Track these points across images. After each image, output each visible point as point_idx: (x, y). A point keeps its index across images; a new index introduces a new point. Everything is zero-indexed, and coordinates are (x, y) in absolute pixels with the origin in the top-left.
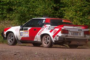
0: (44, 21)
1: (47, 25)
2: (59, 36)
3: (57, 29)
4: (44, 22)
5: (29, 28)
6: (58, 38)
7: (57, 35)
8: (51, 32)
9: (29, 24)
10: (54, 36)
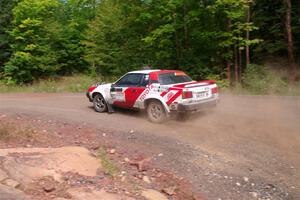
0: (147, 77)
2: (179, 103)
4: (147, 79)
6: (176, 106)
7: (175, 101)
8: (163, 95)
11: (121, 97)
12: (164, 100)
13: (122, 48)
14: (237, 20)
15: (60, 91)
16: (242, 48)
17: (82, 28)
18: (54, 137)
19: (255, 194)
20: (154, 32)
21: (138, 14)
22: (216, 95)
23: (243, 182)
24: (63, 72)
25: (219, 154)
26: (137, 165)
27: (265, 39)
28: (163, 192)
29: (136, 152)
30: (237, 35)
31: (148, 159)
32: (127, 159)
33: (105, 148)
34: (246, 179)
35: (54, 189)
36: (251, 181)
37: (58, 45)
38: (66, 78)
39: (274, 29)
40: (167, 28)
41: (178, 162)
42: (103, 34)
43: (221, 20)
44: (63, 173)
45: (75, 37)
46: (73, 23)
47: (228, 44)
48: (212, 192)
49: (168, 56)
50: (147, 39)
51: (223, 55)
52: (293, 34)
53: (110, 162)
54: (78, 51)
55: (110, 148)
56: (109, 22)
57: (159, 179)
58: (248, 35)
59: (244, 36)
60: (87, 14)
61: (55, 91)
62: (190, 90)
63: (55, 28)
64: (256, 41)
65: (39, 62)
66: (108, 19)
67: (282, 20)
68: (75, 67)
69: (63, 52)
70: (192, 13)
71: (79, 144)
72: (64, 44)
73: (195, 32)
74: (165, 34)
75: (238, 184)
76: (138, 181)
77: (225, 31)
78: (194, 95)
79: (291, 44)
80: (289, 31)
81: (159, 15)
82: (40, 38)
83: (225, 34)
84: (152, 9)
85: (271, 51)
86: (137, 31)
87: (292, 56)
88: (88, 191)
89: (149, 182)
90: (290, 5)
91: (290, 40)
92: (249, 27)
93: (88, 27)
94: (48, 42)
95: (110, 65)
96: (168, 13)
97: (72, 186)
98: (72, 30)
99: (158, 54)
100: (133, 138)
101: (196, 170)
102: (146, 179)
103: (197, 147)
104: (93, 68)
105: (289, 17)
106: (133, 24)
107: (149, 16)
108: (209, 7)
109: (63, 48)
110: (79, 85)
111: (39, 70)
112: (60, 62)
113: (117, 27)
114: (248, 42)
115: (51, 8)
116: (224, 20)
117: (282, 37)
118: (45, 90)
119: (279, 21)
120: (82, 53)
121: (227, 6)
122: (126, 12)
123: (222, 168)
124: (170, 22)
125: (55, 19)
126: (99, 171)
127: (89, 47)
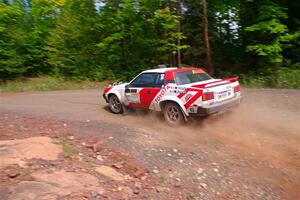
0: (163, 76)
1: (170, 85)
2: (199, 105)
3: (194, 93)
4: (162, 78)
5: (139, 89)
6: (196, 109)
7: (195, 103)
8: (180, 97)
13: (80, 52)
14: (171, 30)
15: (27, 91)
16: (175, 52)
17: (44, 35)
18: (20, 131)
19: (181, 161)
20: (106, 39)
23: (173, 153)
24: (29, 74)
25: (157, 133)
26: (92, 148)
28: (113, 166)
29: (91, 137)
30: (171, 42)
31: (101, 142)
32: (84, 144)
34: (175, 151)
35: (18, 175)
36: (179, 151)
37: (23, 50)
40: (116, 36)
41: (125, 142)
42: (63, 41)
43: (159, 31)
44: (27, 160)
45: (39, 44)
46: (37, 31)
47: (164, 49)
48: (150, 162)
49: (118, 59)
50: (101, 45)
52: (210, 43)
53: (70, 147)
54: (42, 55)
55: (70, 135)
56: (67, 31)
57: (110, 157)
58: (179, 42)
59: (176, 43)
60: (49, 23)
61: (22, 91)
63: (19, 35)
64: (185, 47)
65: (5, 65)
66: (67, 27)
67: (202, 32)
68: (41, 70)
69: (28, 56)
70: (136, 24)
71: (43, 135)
72: (29, 50)
73: (139, 39)
75: (170, 155)
76: (93, 160)
77: (162, 39)
78: (216, 96)
79: (209, 50)
80: (207, 40)
81: (110, 25)
82: (5, 44)
83: (162, 41)
84: (104, 20)
85: (196, 54)
86: (92, 38)
88: (51, 172)
89: (102, 160)
90: (206, 20)
92: (180, 36)
93: (49, 35)
94: (13, 47)
95: (71, 67)
96: (117, 24)
97: (36, 170)
98: (36, 37)
99: (110, 57)
101: (138, 148)
102: (99, 158)
104: (56, 70)
105: (206, 30)
106: (89, 33)
107: (102, 26)
109: (29, 53)
110: (44, 85)
111: (6, 72)
112: (26, 65)
113: (76, 35)
114: (179, 47)
115: (14, 16)
116: (161, 30)
117: (203, 44)
118: (12, 90)
119: (200, 32)
121: (163, 19)
122: (83, 22)
124: (119, 32)
125: (19, 27)
126: (60, 155)
127: (52, 52)
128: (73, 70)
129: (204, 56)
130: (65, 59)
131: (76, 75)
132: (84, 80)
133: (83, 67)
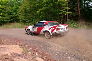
4: (44, 24)
6: (54, 33)
9: (37, 25)
10: (51, 32)
11: (36, 30)
12: (50, 31)
13: (30, 14)
14: (64, 6)
15: (11, 28)
16: (66, 15)
17: (17, 8)
18: (8, 42)
19: (69, 58)
20: (39, 10)
21: (34, 4)
22: (68, 29)
24: (11, 22)
25: (59, 46)
26: (34, 50)
27: (72, 12)
28: (42, 58)
29: (34, 46)
30: (64, 11)
31: (37, 48)
32: (31, 48)
33: (24, 45)
34: (67, 53)
35: (8, 58)
37: (10, 14)
38: (12, 24)
39: (75, 9)
40: (43, 8)
41: (46, 49)
42: (24, 10)
43: (59, 6)
44: (11, 53)
45: (15, 11)
46: (15, 7)
47: (61, 13)
48: (57, 58)
49: (44, 17)
50: (37, 12)
51: (60, 17)
52: (80, 11)
53: (26, 49)
54: (16, 15)
55: (26, 45)
56: (25, 7)
58: (67, 10)
59: (66, 11)
60: (19, 4)
61: (9, 28)
62: (59, 27)
63: (9, 8)
64: (70, 12)
65: (4, 19)
66: (25, 6)
68: (15, 21)
69: (11, 16)
70: (51, 4)
71: (16, 44)
72: (12, 13)
73: (52, 10)
74: (43, 10)
75: (64, 55)
76: (34, 55)
77: (60, 9)
78: (60, 29)
79: (80, 14)
80: (79, 9)
81: (41, 5)
82: (4, 12)
83: (61, 10)
84: (39, 3)
85: (74, 15)
86: (34, 9)
87: (80, 17)
88: (19, 58)
89: (38, 55)
90: (79, 2)
91: (79, 12)
92: (68, 8)
93: (19, 8)
94: (7, 13)
95: (26, 20)
96: (43, 4)
97: (14, 57)
98: (14, 9)
99: (41, 16)
100: (33, 42)
101: (52, 51)
102: (37, 54)
103: (52, 44)
104: (21, 20)
105: (79, 6)
106: (33, 7)
107: (38, 5)
108: (56, 2)
109: (12, 15)
110: (16, 26)
111: (4, 21)
112: (10, 19)
113: (28, 8)
114: (68, 13)
115: (8, 2)
116: (60, 6)
117: (77, 11)
118: (6, 27)
119: (76, 7)
120: (17, 16)
121: (61, 2)
122: (31, 3)
123: (60, 50)
124: (44, 7)
125: (9, 6)
126: (22, 52)
127: (20, 14)
128: (27, 21)
129: (77, 16)
130: (24, 17)
131: (28, 23)
132: (31, 24)
133: (31, 20)
